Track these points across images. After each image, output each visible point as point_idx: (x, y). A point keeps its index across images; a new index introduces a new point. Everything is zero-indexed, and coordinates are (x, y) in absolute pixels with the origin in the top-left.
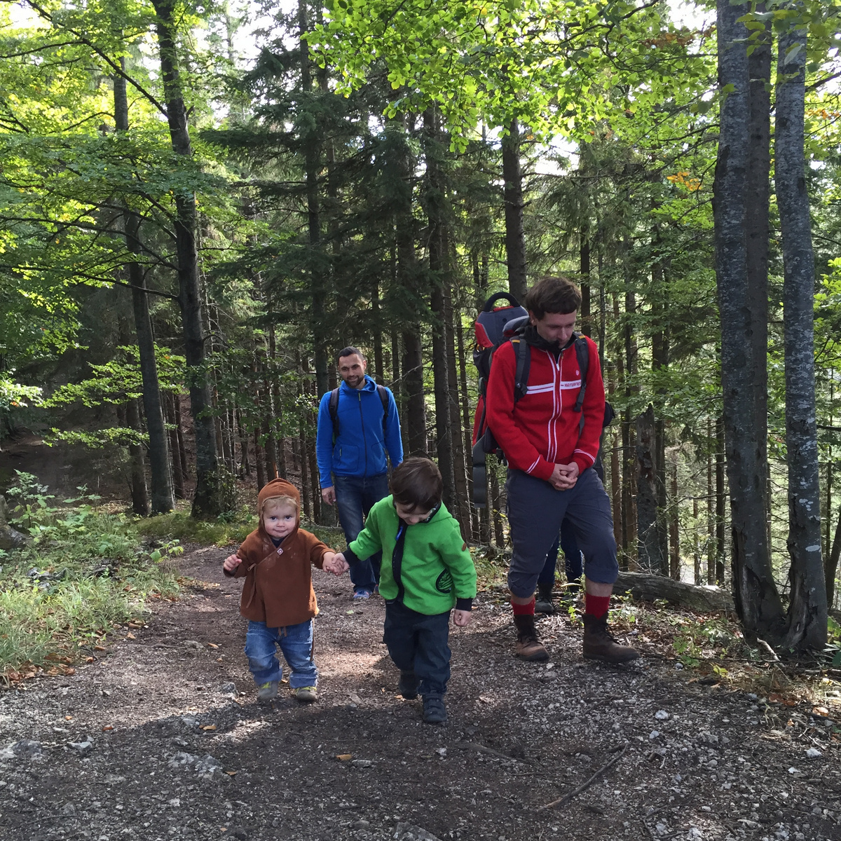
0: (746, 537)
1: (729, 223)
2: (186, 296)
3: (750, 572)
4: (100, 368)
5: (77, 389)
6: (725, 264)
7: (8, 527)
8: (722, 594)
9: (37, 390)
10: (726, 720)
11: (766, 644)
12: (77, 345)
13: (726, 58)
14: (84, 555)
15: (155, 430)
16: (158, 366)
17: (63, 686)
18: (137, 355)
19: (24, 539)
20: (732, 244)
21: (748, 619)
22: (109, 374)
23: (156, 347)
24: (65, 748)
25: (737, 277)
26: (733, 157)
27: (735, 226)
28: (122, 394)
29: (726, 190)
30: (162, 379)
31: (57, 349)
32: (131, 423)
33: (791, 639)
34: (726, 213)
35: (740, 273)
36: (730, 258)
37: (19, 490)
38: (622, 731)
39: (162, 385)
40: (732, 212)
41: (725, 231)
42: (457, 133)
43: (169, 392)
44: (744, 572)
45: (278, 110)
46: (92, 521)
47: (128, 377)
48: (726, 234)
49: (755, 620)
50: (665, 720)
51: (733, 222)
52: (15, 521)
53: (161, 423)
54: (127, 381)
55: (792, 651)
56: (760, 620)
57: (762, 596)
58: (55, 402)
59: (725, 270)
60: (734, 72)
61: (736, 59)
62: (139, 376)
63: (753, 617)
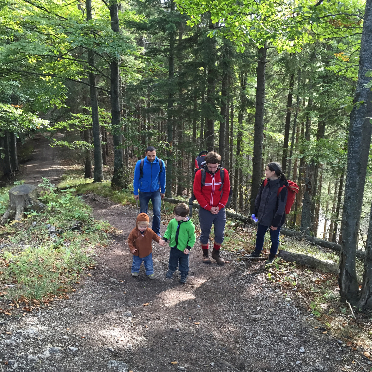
0: (347, 257)
1: (356, 125)
2: (113, 91)
3: (347, 272)
4: (75, 115)
5: (65, 124)
6: (352, 143)
7: (38, 201)
8: (334, 265)
9: (47, 122)
11: (350, 305)
12: (65, 106)
13: (364, 53)
14: (69, 218)
16: (99, 116)
17: (64, 307)
18: (91, 110)
19: (44, 207)
20: (357, 135)
22: (78, 118)
23: (99, 108)
24: (68, 350)
25: (357, 149)
26: (361, 97)
27: (359, 127)
28: (83, 127)
29: (357, 111)
30: (101, 121)
31: (57, 107)
33: (360, 304)
34: (355, 121)
35: (358, 147)
36: (355, 141)
37: (43, 185)
38: (285, 359)
39: (101, 124)
40: (358, 121)
41: (354, 129)
42: (240, 45)
44: (344, 271)
46: (72, 201)
47: (86, 120)
48: (354, 130)
49: (346, 292)
50: (303, 353)
51: (358, 125)
52: (40, 198)
54: (86, 121)
55: (360, 310)
56: (348, 292)
57: (351, 282)
58: (55, 128)
59: (352, 145)
60: (367, 60)
61: (368, 54)
62: (91, 120)
63: (345, 290)
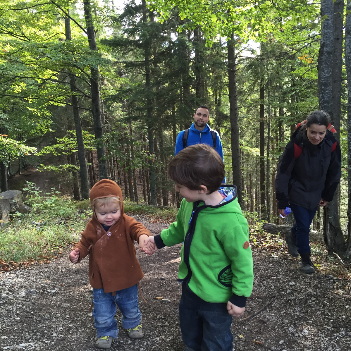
0: (329, 210)
1: (324, 76)
2: (95, 109)
3: (331, 225)
4: (60, 139)
5: (51, 148)
6: (322, 93)
7: (23, 204)
8: (319, 234)
9: (35, 149)
10: (319, 286)
11: (337, 255)
12: (51, 130)
13: (324, 4)
14: (54, 216)
15: (82, 165)
16: (84, 139)
17: (45, 268)
18: (75, 134)
19: (30, 209)
20: (326, 85)
21: (330, 245)
22: (64, 142)
23: (83, 131)
24: (46, 292)
25: (328, 99)
26: (326, 47)
27: (327, 77)
28: (69, 151)
29: (323, 61)
30: (86, 144)
31: (43, 132)
32: (73, 162)
33: (348, 253)
34: (323, 71)
35: (329, 97)
36: (325, 90)
37: (28, 189)
38: (275, 290)
39: (86, 147)
40: (326, 71)
41: (323, 79)
42: (208, 39)
43: (88, 150)
44: (328, 225)
45: (133, 30)
46: (57, 202)
47: (71, 143)
48: (323, 81)
49: (333, 245)
50: (294, 285)
51: (327, 75)
52: (26, 202)
53: (85, 162)
54: (71, 145)
55: (348, 258)
56: (335, 245)
57: (336, 235)
58: (42, 154)
59: (323, 96)
60: (328, 10)
61: (328, 4)
62: (76, 143)
